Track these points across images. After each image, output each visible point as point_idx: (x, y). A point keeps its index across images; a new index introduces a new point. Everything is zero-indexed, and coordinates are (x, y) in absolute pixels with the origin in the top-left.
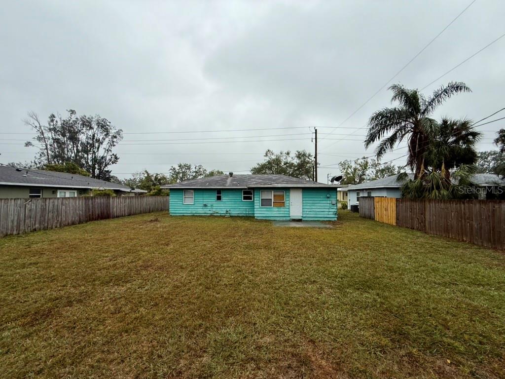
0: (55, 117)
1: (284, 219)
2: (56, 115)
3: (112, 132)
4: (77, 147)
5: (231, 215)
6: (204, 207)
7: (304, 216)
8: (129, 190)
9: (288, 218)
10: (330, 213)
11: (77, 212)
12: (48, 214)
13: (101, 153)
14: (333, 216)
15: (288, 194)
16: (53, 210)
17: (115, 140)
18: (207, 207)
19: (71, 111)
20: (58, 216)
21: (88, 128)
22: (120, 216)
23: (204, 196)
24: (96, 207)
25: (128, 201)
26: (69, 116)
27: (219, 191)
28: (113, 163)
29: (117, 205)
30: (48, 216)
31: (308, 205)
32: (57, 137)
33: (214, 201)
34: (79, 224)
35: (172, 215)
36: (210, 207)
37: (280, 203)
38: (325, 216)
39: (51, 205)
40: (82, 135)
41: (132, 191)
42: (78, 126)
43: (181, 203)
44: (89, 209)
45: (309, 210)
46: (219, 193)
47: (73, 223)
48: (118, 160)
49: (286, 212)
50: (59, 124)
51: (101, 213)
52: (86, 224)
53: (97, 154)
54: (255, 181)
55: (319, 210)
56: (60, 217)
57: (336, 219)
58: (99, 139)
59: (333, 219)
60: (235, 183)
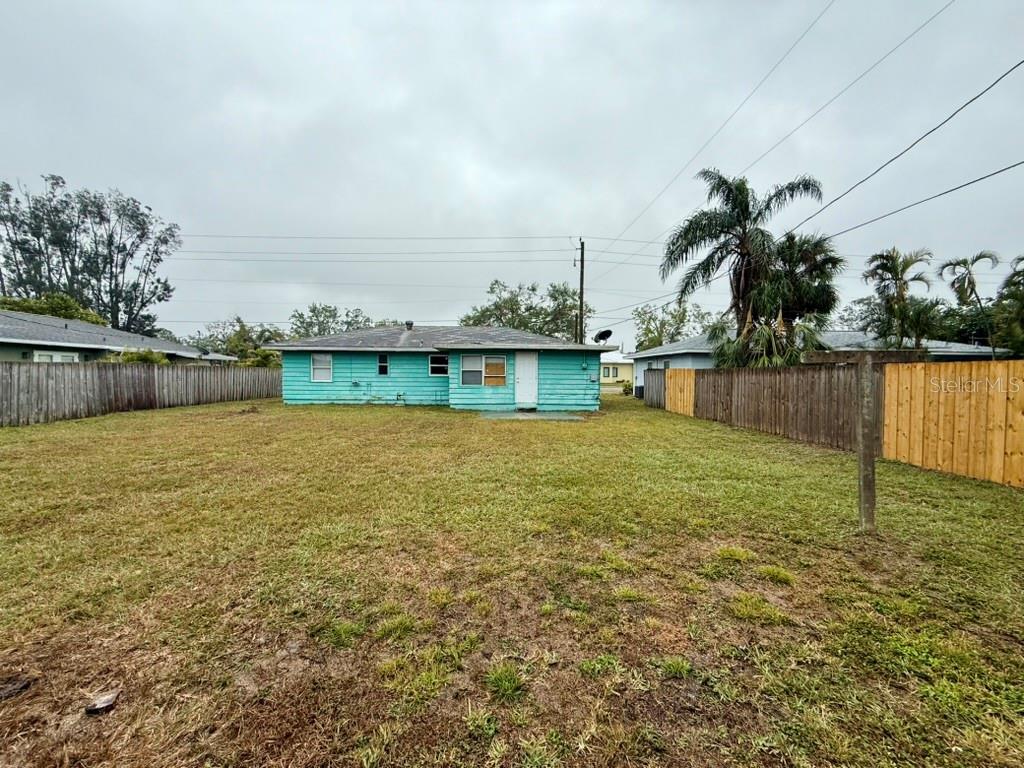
0: (10, 190)
1: (505, 407)
2: (13, 184)
3: (156, 230)
4: (72, 261)
5: (407, 403)
6: (353, 388)
7: (541, 402)
8: (195, 355)
9: (512, 407)
10: (586, 397)
11: (83, 393)
12: (18, 395)
13: (130, 276)
14: (593, 402)
15: (512, 362)
16: (28, 388)
17: (163, 248)
18: (359, 388)
19: (53, 177)
20: (39, 399)
21: (98, 220)
22: (178, 405)
23: (353, 366)
24: (124, 382)
25: (193, 375)
26: (49, 189)
27: (383, 357)
28: (160, 300)
29: (167, 382)
30: (18, 399)
31: (549, 382)
32: (20, 237)
33: (373, 375)
34: (86, 417)
35: (289, 402)
36: (365, 388)
37: (498, 378)
38: (579, 402)
39: (23, 379)
40: (83, 235)
41: (204, 357)
42: (72, 214)
43: (306, 379)
44: (108, 389)
45: (549, 392)
46: (383, 360)
47: (75, 416)
48: (171, 294)
49: (508, 396)
50: (24, 206)
51: (135, 396)
52: (103, 418)
53: (120, 278)
54: (453, 339)
55: (567, 392)
56: (45, 402)
57: (597, 408)
58: (124, 246)
59: (592, 409)
60: (415, 341)
